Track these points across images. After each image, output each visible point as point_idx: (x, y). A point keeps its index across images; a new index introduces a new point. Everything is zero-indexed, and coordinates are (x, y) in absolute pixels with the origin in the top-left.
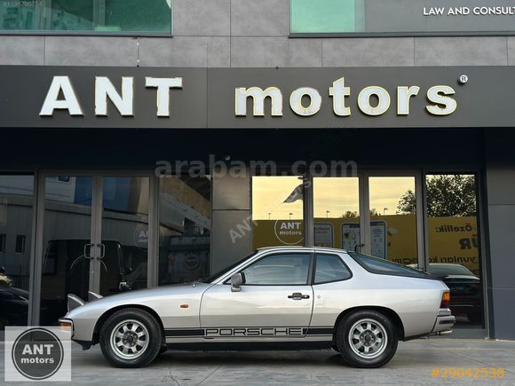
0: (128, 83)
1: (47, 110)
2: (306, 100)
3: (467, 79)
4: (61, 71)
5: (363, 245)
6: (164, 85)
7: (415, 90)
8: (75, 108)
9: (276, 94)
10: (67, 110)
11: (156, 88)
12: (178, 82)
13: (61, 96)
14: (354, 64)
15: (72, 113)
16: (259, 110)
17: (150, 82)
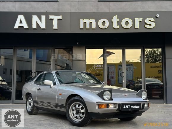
0: (43, 17)
1: (16, 27)
2: (104, 23)
3: (159, 16)
4: (21, 13)
5: (123, 72)
6: (55, 18)
7: (141, 19)
8: (26, 26)
9: (93, 21)
10: (23, 27)
11: (53, 19)
12: (60, 17)
13: (21, 22)
14: (120, 11)
15: (25, 28)
16: (88, 27)
17: (51, 17)
